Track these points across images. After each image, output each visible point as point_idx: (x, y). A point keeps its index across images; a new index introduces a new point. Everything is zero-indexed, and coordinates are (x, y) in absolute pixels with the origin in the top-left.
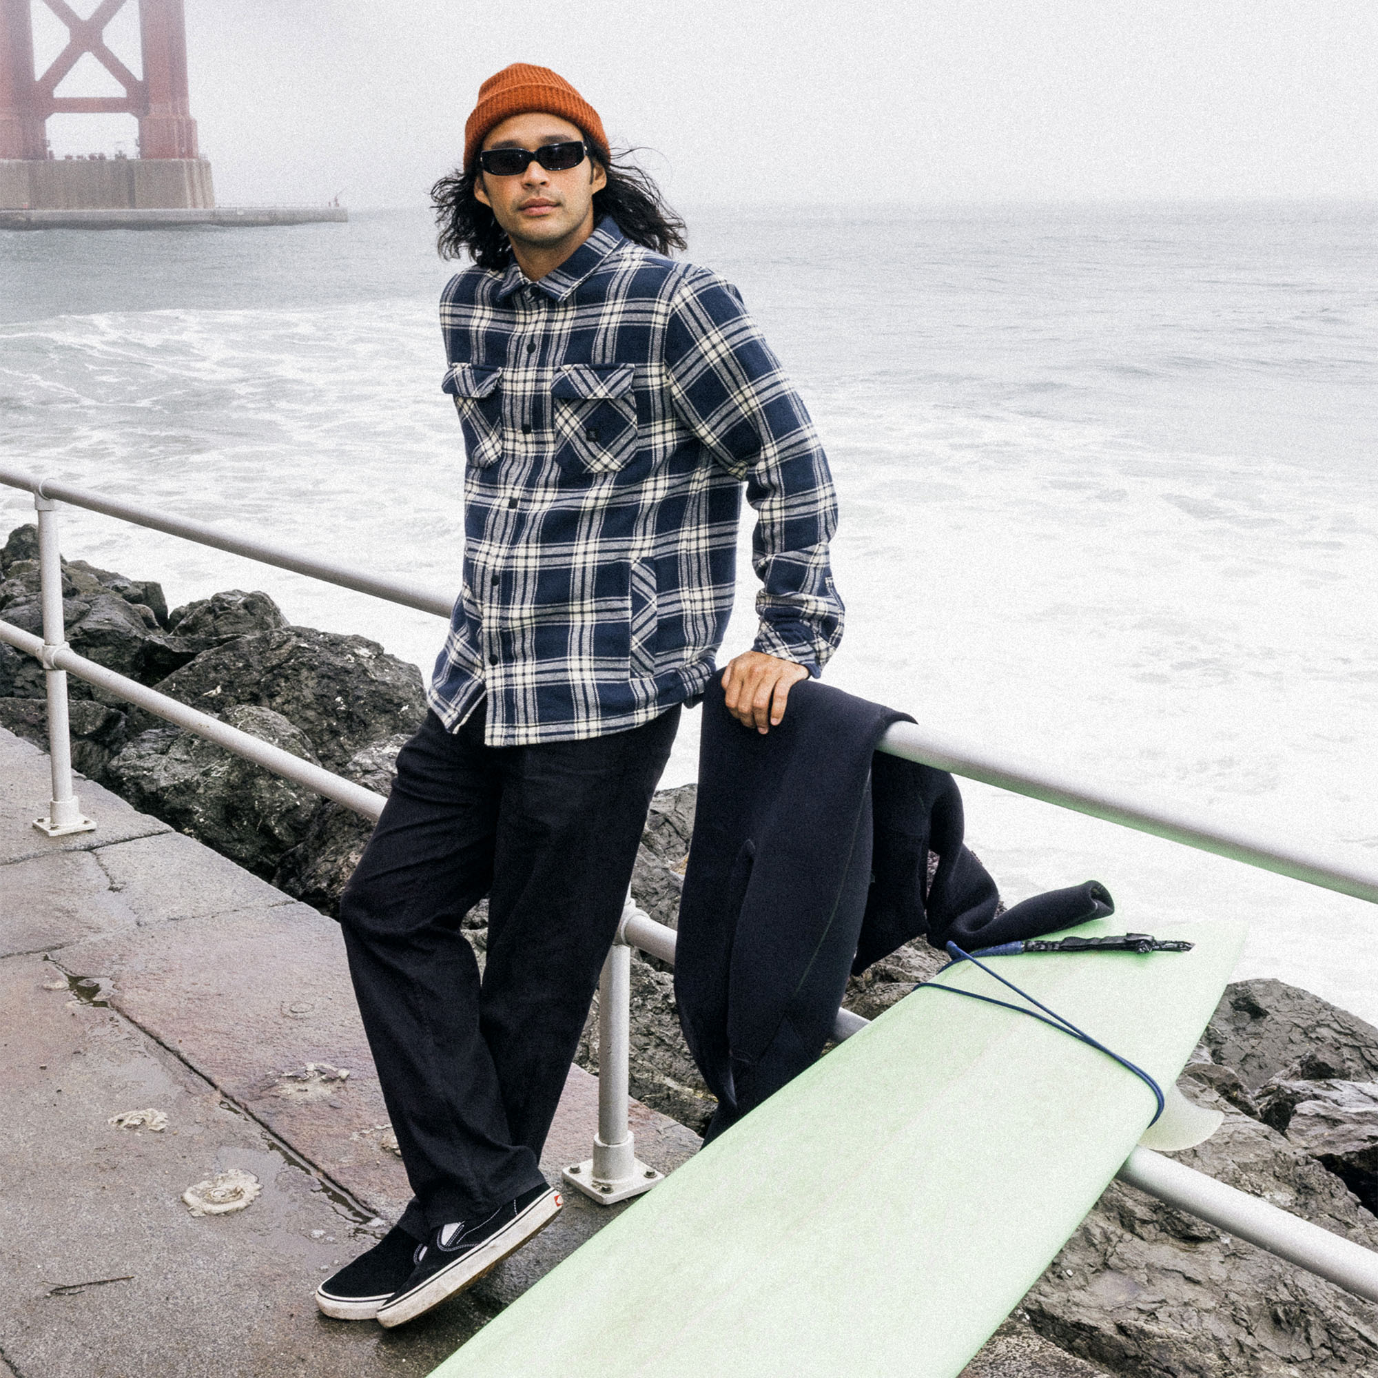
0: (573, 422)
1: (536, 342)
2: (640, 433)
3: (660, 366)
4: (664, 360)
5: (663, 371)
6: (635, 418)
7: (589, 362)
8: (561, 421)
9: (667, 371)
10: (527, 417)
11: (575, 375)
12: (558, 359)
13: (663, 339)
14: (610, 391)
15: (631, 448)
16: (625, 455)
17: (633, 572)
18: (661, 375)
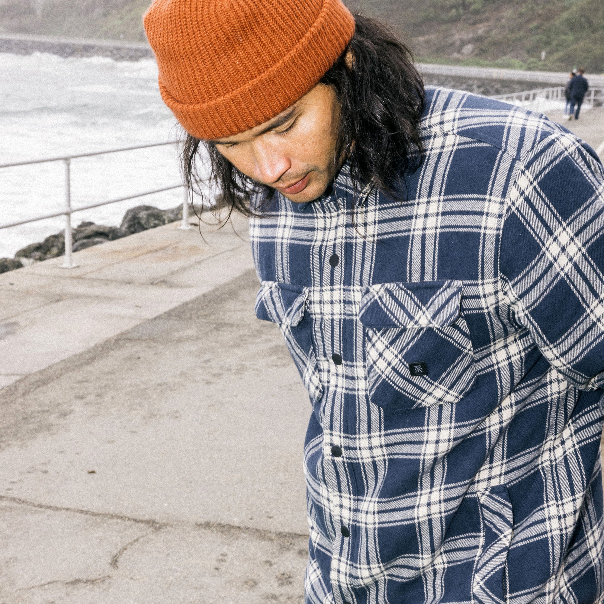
0: (389, 355)
1: (338, 253)
2: (477, 356)
3: (496, 282)
4: (499, 274)
5: (499, 287)
6: (469, 345)
7: (403, 280)
8: (373, 354)
9: (503, 287)
10: (337, 344)
11: (387, 299)
12: (365, 277)
13: (496, 249)
14: (433, 318)
15: (469, 375)
16: (461, 385)
17: (483, 506)
18: (496, 292)
